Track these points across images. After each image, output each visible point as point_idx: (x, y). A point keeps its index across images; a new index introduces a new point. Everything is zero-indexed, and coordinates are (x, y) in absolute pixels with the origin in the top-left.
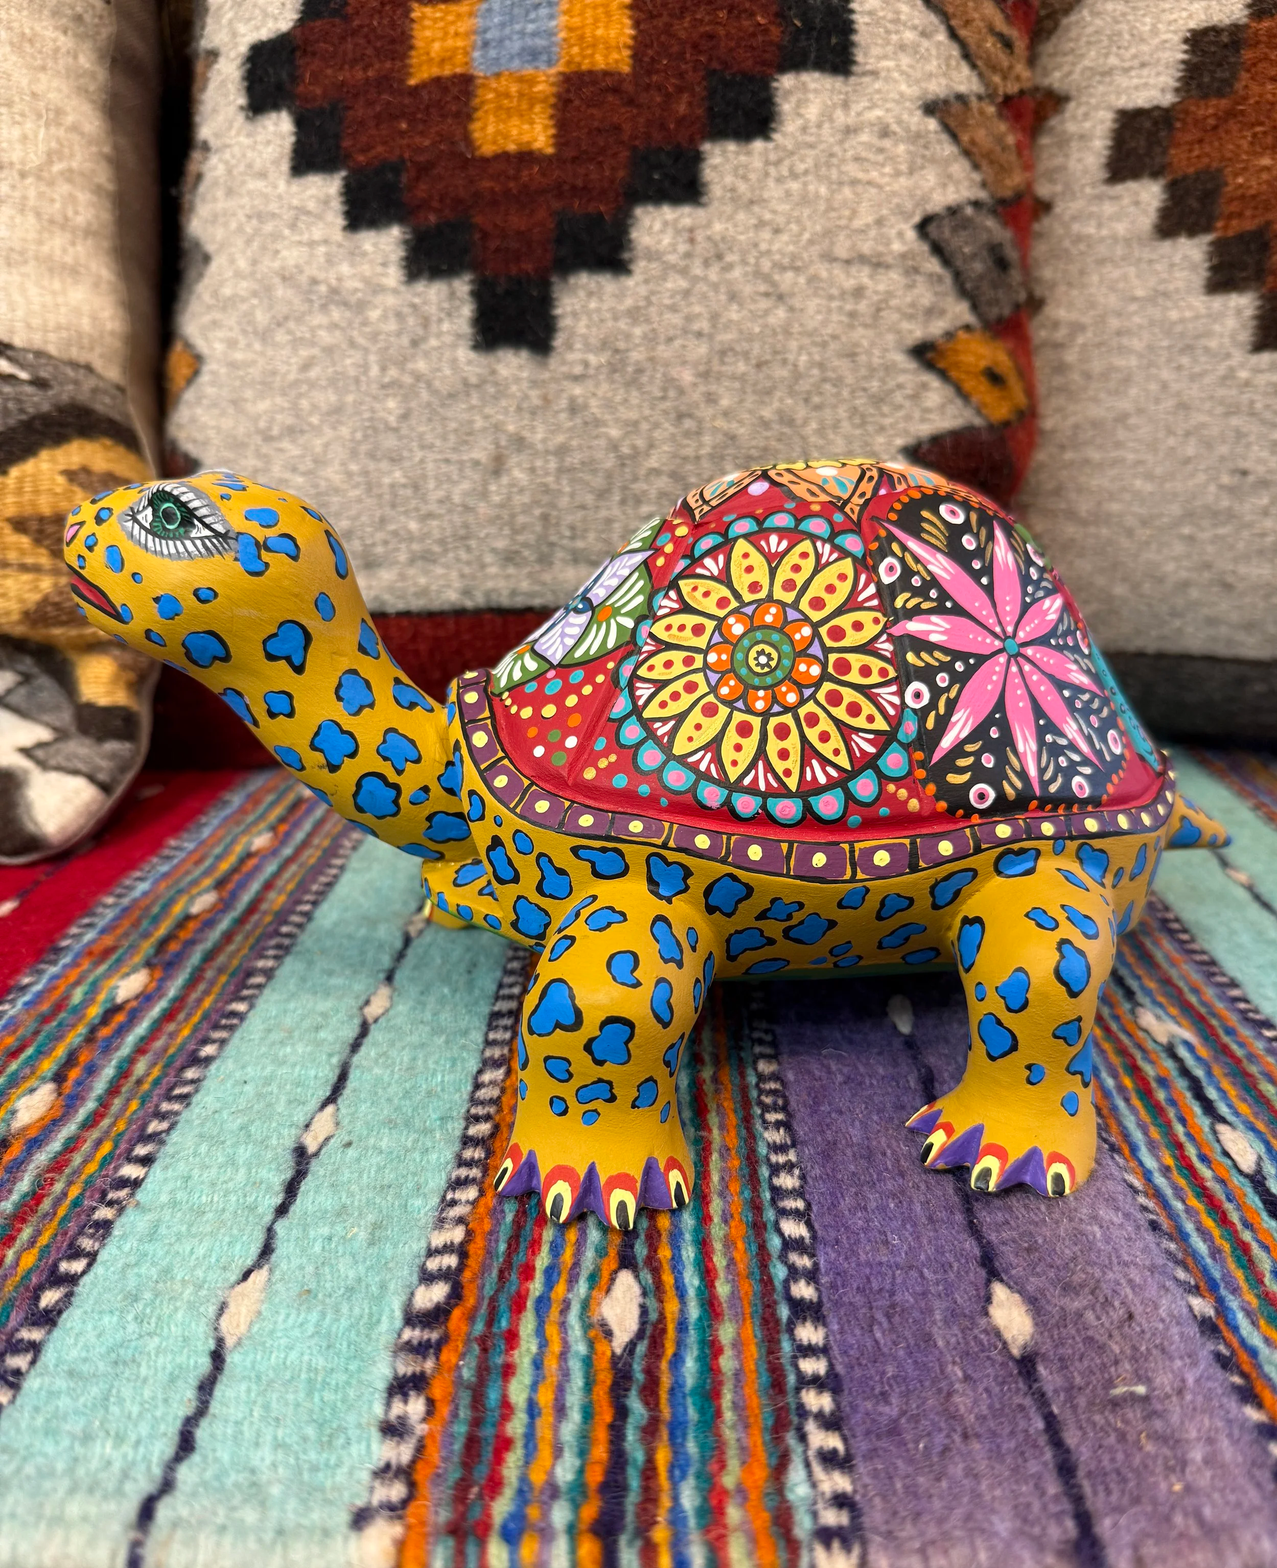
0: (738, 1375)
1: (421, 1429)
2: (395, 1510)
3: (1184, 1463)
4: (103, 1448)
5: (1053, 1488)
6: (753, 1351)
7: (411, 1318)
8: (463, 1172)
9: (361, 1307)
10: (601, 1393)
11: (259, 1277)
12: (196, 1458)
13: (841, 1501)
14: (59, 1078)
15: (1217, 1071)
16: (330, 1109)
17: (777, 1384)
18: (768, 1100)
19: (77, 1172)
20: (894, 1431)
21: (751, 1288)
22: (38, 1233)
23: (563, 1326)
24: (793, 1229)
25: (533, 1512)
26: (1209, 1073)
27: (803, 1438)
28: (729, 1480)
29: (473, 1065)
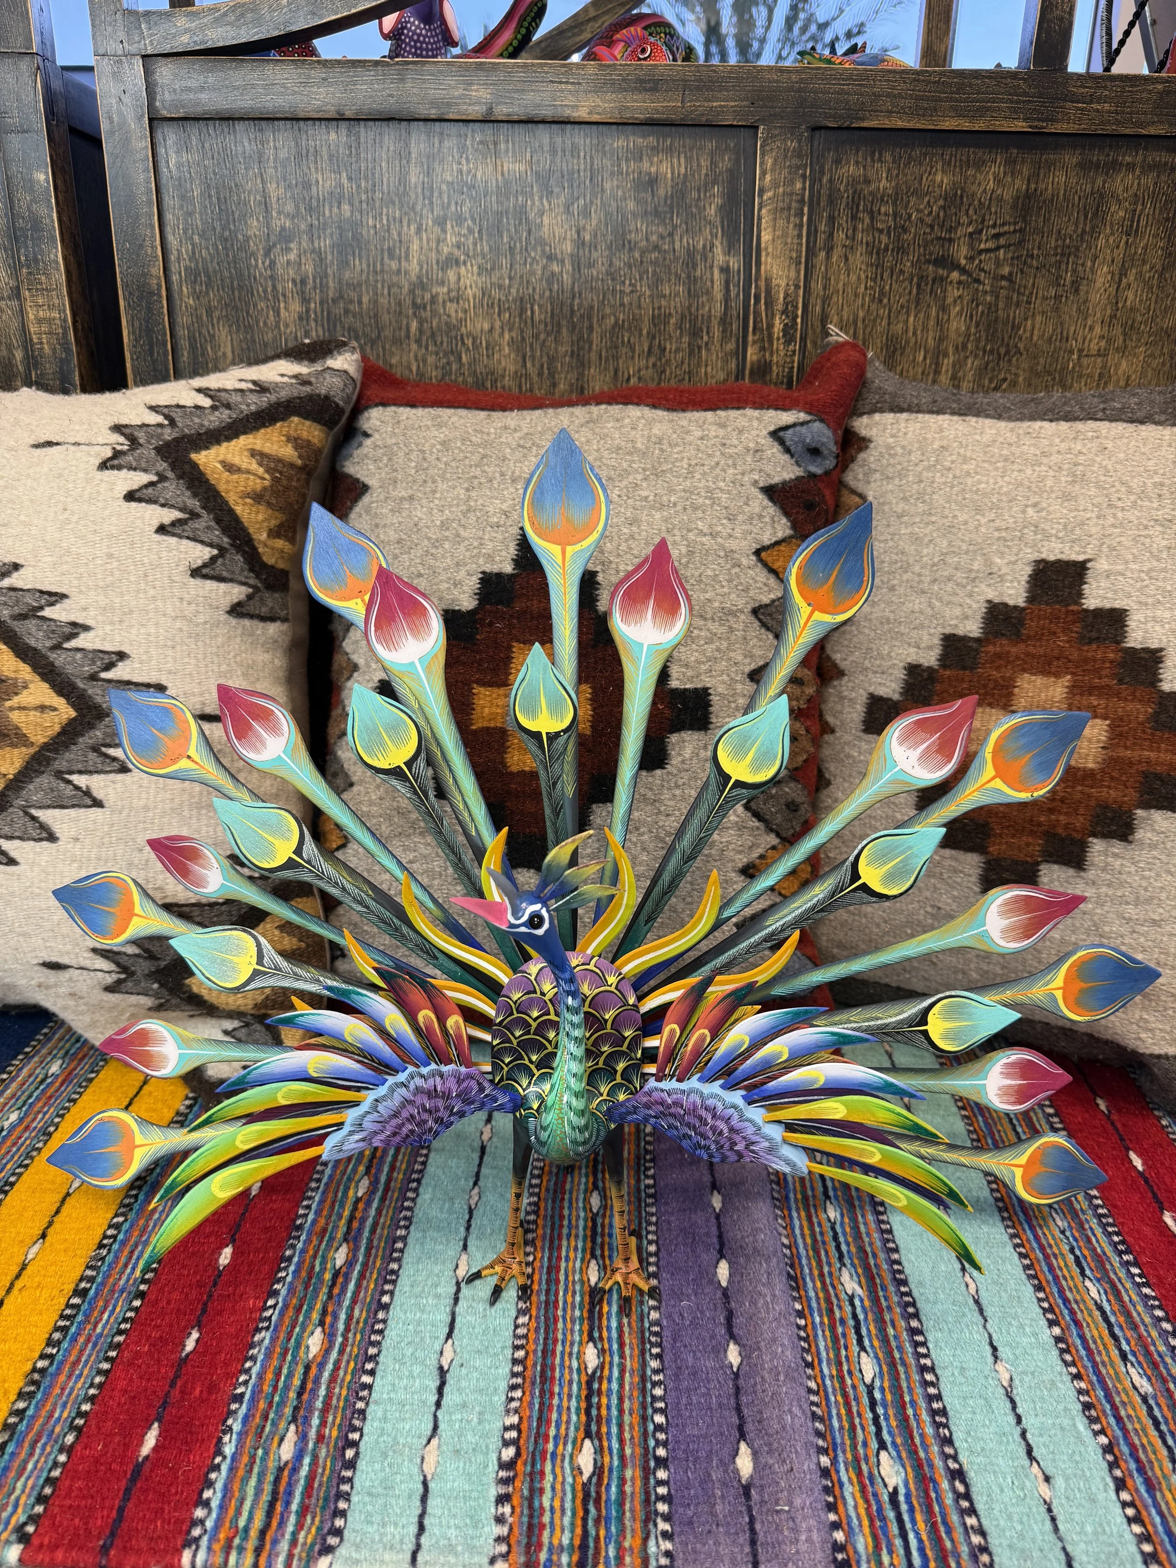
0: (633, 1493)
1: (510, 1520)
2: (505, 1556)
3: (797, 1540)
4: (390, 1529)
5: (747, 1549)
6: (639, 1483)
7: (502, 1466)
8: (514, 1381)
9: (480, 1458)
10: (579, 1502)
11: (435, 1442)
12: (426, 1534)
13: (668, 1554)
14: (322, 1323)
15: (870, 1316)
16: (450, 1342)
17: (647, 1501)
18: (653, 1339)
19: (343, 1380)
20: (690, 1523)
21: (639, 1451)
22: (335, 1418)
23: (562, 1468)
24: (659, 1419)
25: (555, 1558)
26: (866, 1318)
27: (656, 1525)
28: (627, 1544)
29: (514, 1313)
